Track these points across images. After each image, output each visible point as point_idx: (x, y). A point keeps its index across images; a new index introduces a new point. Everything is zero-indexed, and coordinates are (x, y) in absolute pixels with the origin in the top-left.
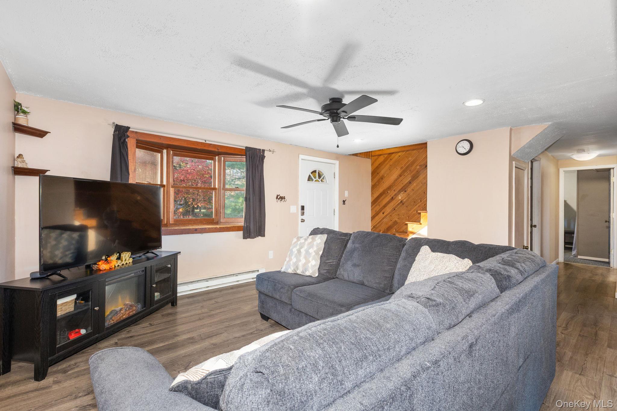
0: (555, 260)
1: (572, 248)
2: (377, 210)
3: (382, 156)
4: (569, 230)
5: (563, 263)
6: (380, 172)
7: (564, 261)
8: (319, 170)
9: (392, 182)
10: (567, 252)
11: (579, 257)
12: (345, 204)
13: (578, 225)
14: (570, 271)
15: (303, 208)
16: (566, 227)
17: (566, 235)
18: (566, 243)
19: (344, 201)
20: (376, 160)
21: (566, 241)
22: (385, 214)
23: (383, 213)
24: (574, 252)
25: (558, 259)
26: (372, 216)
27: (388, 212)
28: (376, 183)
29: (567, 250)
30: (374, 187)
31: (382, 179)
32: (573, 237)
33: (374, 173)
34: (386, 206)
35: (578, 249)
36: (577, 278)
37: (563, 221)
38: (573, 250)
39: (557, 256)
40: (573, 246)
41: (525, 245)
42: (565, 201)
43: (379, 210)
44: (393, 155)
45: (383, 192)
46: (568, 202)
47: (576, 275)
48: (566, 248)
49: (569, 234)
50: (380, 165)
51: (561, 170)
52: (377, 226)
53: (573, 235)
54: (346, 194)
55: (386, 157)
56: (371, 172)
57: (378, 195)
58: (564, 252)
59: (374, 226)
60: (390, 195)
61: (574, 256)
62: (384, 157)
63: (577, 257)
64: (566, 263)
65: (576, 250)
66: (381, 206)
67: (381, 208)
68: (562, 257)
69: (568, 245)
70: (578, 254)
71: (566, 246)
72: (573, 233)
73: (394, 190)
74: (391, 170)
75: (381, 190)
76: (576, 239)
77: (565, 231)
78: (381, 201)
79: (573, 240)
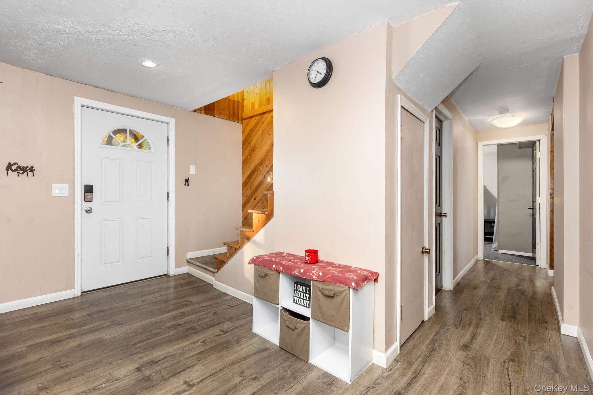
0: (474, 258)
1: (492, 238)
2: (248, 195)
3: (253, 119)
4: (489, 219)
5: (483, 261)
6: (251, 141)
7: (484, 258)
8: (132, 128)
9: (264, 154)
10: (487, 244)
11: (501, 251)
12: (188, 185)
13: (499, 213)
14: (492, 273)
15: (89, 189)
16: (486, 215)
17: (485, 224)
18: (485, 233)
19: (187, 181)
20: (247, 125)
21: (486, 231)
22: (257, 200)
23: (255, 199)
24: (494, 245)
25: (477, 255)
26: (243, 203)
27: (260, 197)
28: (247, 157)
29: (486, 242)
30: (245, 162)
31: (253, 151)
32: (494, 226)
33: (246, 142)
34: (258, 189)
35: (499, 242)
36: (501, 288)
37: (483, 208)
38: (493, 242)
39: (476, 253)
40: (494, 237)
41: (427, 246)
42: (485, 187)
43: (250, 195)
44: (266, 115)
45: (254, 170)
46: (487, 187)
47: (499, 281)
48: (486, 239)
49: (489, 224)
50: (252, 130)
51: (480, 144)
52: (249, 217)
53: (493, 224)
54: (193, 170)
55: (258, 119)
56: (241, 142)
57: (249, 173)
58: (484, 244)
59: (245, 218)
60: (262, 172)
61: (494, 250)
62: (256, 119)
63: (498, 251)
64: (486, 260)
65: (497, 243)
66: (252, 190)
67: (253, 191)
68: (482, 253)
69: (489, 236)
70: (499, 247)
71: (486, 236)
72: (494, 222)
73: (266, 166)
74: (263, 137)
75: (252, 167)
76: (496, 229)
77: (484, 219)
78: (252, 182)
79: (494, 230)
